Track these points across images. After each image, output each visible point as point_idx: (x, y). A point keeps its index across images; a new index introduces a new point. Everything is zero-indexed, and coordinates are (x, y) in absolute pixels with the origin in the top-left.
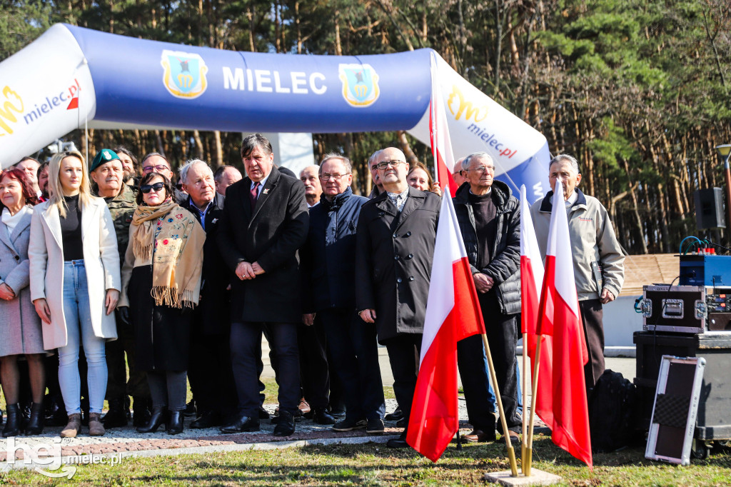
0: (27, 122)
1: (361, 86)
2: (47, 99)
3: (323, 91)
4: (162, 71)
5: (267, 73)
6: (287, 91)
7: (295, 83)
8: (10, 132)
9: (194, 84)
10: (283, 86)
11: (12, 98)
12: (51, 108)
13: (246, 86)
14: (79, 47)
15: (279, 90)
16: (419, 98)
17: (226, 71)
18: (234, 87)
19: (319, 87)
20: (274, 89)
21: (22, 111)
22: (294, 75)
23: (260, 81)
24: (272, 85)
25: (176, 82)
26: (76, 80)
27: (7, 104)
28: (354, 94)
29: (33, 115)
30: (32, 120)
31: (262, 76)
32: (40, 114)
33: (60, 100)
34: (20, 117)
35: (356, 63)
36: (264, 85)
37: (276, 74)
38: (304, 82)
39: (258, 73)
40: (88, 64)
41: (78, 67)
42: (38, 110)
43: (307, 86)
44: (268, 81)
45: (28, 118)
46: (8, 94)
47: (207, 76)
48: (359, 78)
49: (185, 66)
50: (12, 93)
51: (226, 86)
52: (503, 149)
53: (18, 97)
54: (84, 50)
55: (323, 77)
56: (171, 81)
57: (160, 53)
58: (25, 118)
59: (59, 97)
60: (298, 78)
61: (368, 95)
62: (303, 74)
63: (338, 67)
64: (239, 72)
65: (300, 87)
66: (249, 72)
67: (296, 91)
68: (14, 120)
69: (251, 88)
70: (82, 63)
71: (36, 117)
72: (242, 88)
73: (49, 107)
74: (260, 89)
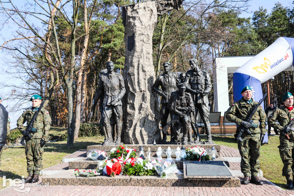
0: (271, 68)
2: (278, 60)
8: (266, 71)
11: (267, 61)
12: (279, 63)
14: (288, 43)
21: (270, 65)
27: (265, 63)
29: (273, 66)
30: (273, 67)
32: (275, 66)
33: (282, 61)
34: (269, 67)
40: (291, 48)
41: (288, 50)
42: (275, 64)
45: (272, 67)
46: (266, 60)
50: (267, 59)
53: (269, 61)
54: (290, 44)
58: (271, 67)
59: (281, 59)
70: (289, 48)
71: (274, 67)
73: (278, 63)
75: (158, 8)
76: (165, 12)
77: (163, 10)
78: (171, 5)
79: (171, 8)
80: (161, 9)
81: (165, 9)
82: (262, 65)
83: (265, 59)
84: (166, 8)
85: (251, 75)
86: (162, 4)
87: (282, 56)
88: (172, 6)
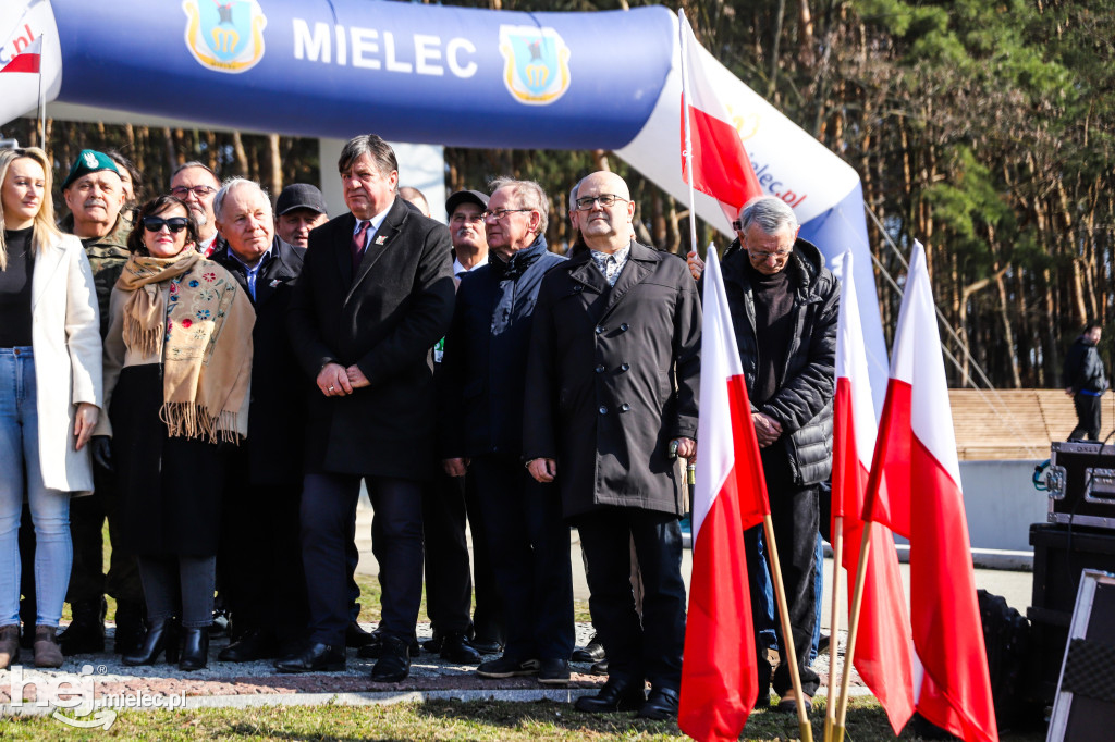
1: (538, 66)
3: (468, 72)
4: (184, 19)
5: (373, 34)
6: (406, 68)
7: (421, 55)
9: (241, 47)
10: (399, 59)
13: (334, 55)
15: (393, 66)
16: (639, 94)
17: (300, 27)
18: (313, 57)
19: (463, 64)
20: (383, 64)
22: (420, 40)
23: (358, 47)
24: (381, 56)
25: (210, 42)
26: (27, 27)
28: (524, 79)
31: (363, 39)
35: (528, 24)
36: (366, 55)
37: (389, 38)
38: (436, 55)
39: (357, 33)
41: (31, 4)
43: (443, 62)
44: (374, 48)
47: (265, 33)
48: (535, 52)
49: (225, 14)
51: (299, 54)
52: (783, 192)
55: (470, 48)
56: (200, 39)
60: (427, 47)
61: (548, 83)
62: (436, 40)
63: (497, 31)
64: (322, 29)
65: (429, 62)
66: (340, 30)
67: (423, 69)
69: (342, 60)
72: (327, 59)
74: (359, 62)
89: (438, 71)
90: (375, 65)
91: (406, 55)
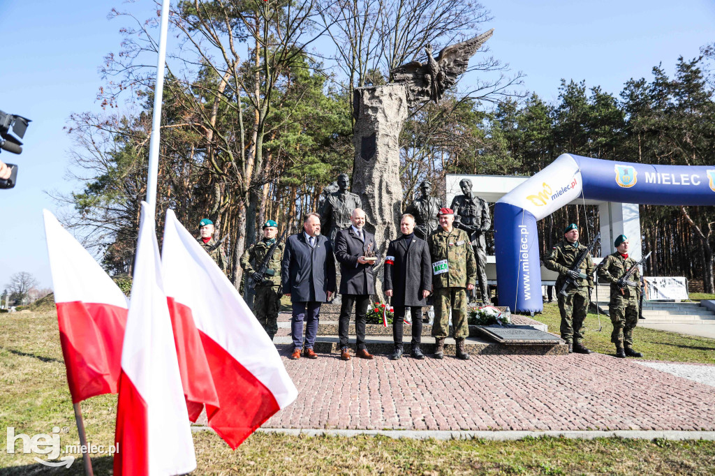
0: (553, 199)
2: (562, 188)
3: (699, 183)
4: (615, 174)
5: (668, 175)
6: (679, 184)
7: (683, 180)
8: (546, 204)
9: (630, 181)
10: (676, 181)
11: (547, 188)
13: (657, 181)
14: (577, 164)
15: (674, 183)
17: (647, 174)
18: (651, 182)
19: (696, 182)
20: (672, 183)
21: (551, 194)
22: (682, 176)
23: (664, 179)
24: (671, 181)
25: (622, 180)
26: (574, 179)
27: (544, 191)
29: (555, 196)
30: (555, 198)
31: (666, 176)
32: (558, 196)
33: (567, 189)
34: (550, 197)
36: (666, 181)
37: (673, 176)
38: (688, 179)
39: (663, 175)
40: (581, 171)
41: (576, 173)
42: (558, 193)
43: (690, 181)
44: (668, 178)
45: (553, 197)
46: (545, 186)
47: (637, 176)
49: (626, 172)
50: (547, 185)
51: (647, 181)
53: (549, 188)
54: (579, 164)
55: (698, 177)
56: (619, 179)
57: (614, 166)
59: (567, 187)
60: (685, 177)
62: (687, 175)
64: (653, 175)
65: (685, 181)
66: (658, 174)
67: (683, 183)
68: (547, 198)
69: (659, 182)
70: (578, 171)
72: (655, 182)
73: (562, 192)
74: (664, 183)
75: (408, 96)
76: (417, 103)
77: (414, 100)
78: (427, 93)
79: (426, 98)
80: (412, 97)
81: (418, 99)
82: (540, 193)
83: (544, 184)
84: (420, 97)
85: (524, 208)
86: (413, 91)
87: (568, 182)
88: (428, 95)
89: (688, 184)
90: (669, 183)
91: (678, 180)
